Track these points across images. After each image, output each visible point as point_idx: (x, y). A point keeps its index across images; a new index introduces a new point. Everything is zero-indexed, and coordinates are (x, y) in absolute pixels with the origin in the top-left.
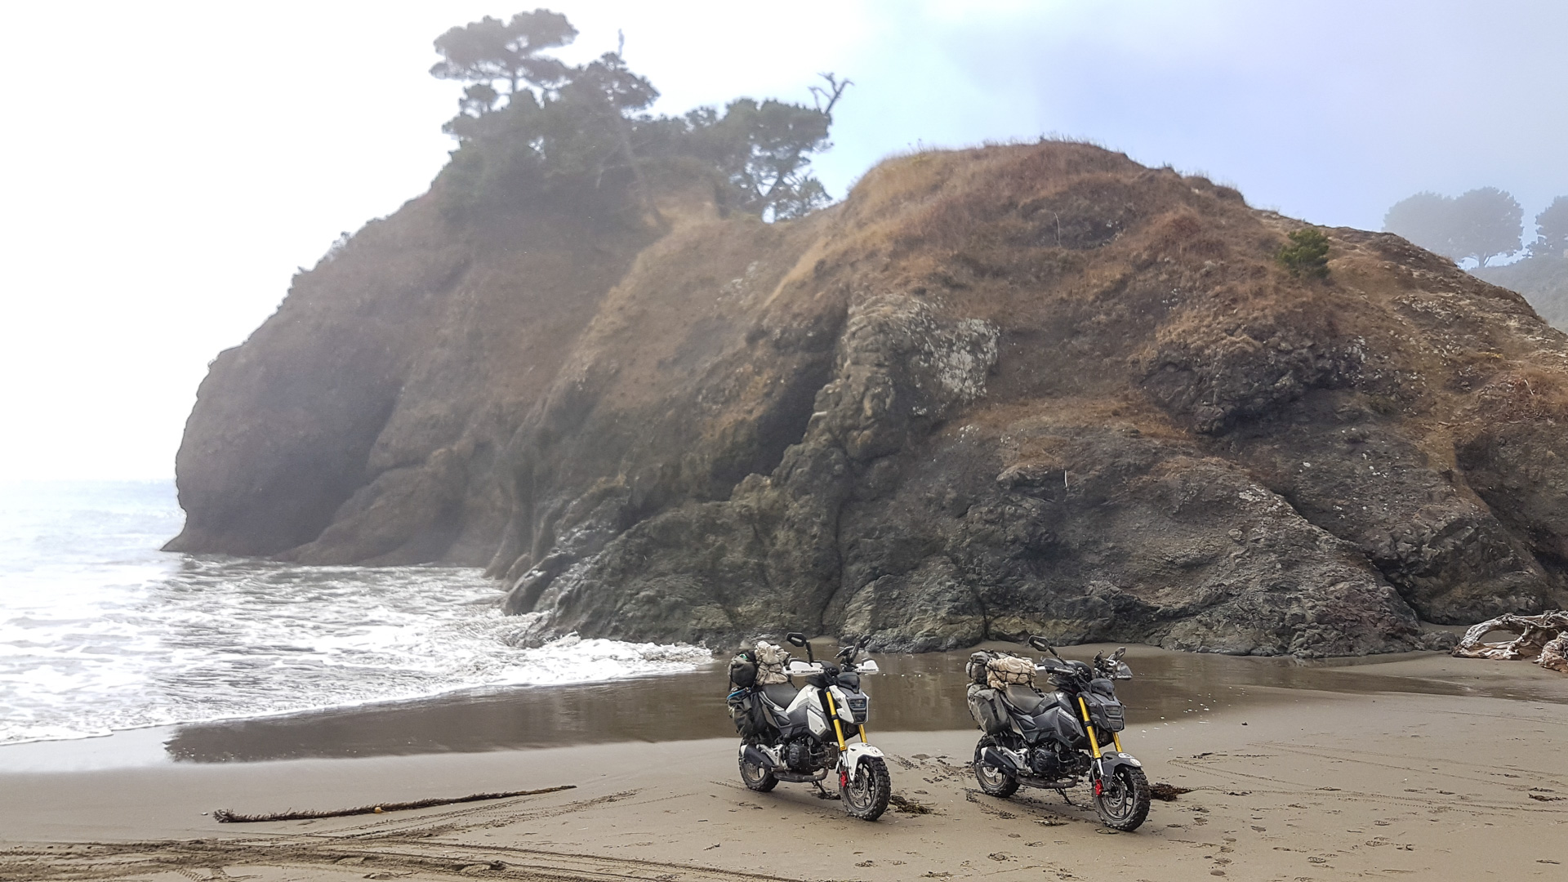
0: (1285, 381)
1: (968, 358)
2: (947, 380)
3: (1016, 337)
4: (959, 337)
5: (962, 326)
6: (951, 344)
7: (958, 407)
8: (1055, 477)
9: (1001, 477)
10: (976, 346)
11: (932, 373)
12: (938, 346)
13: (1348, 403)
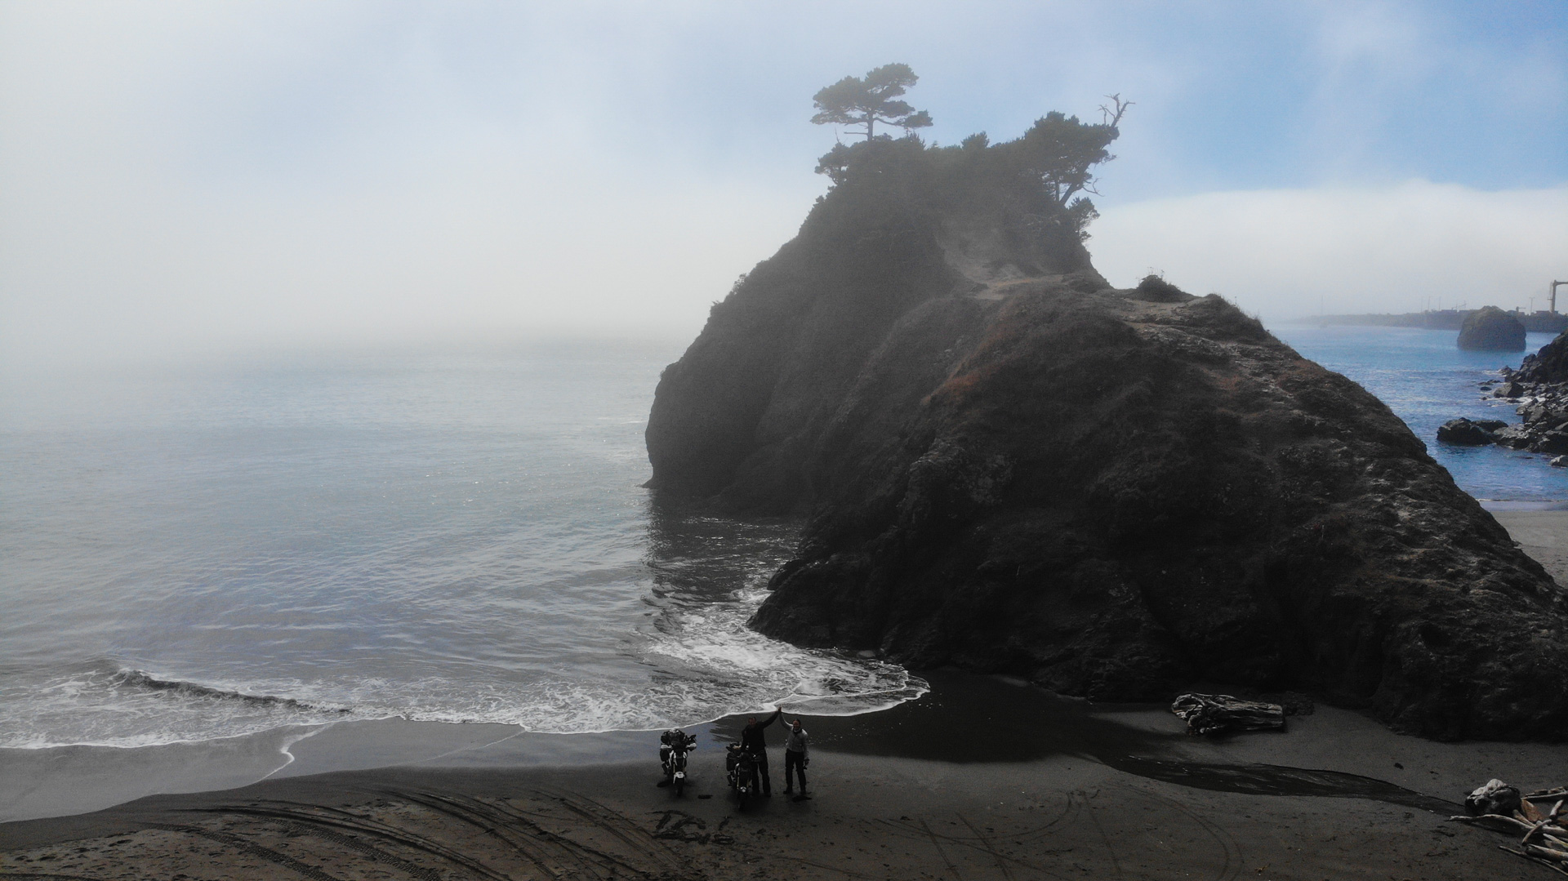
1: (991, 481)
4: (985, 468)
6: (979, 473)
11: (963, 493)
12: (970, 475)
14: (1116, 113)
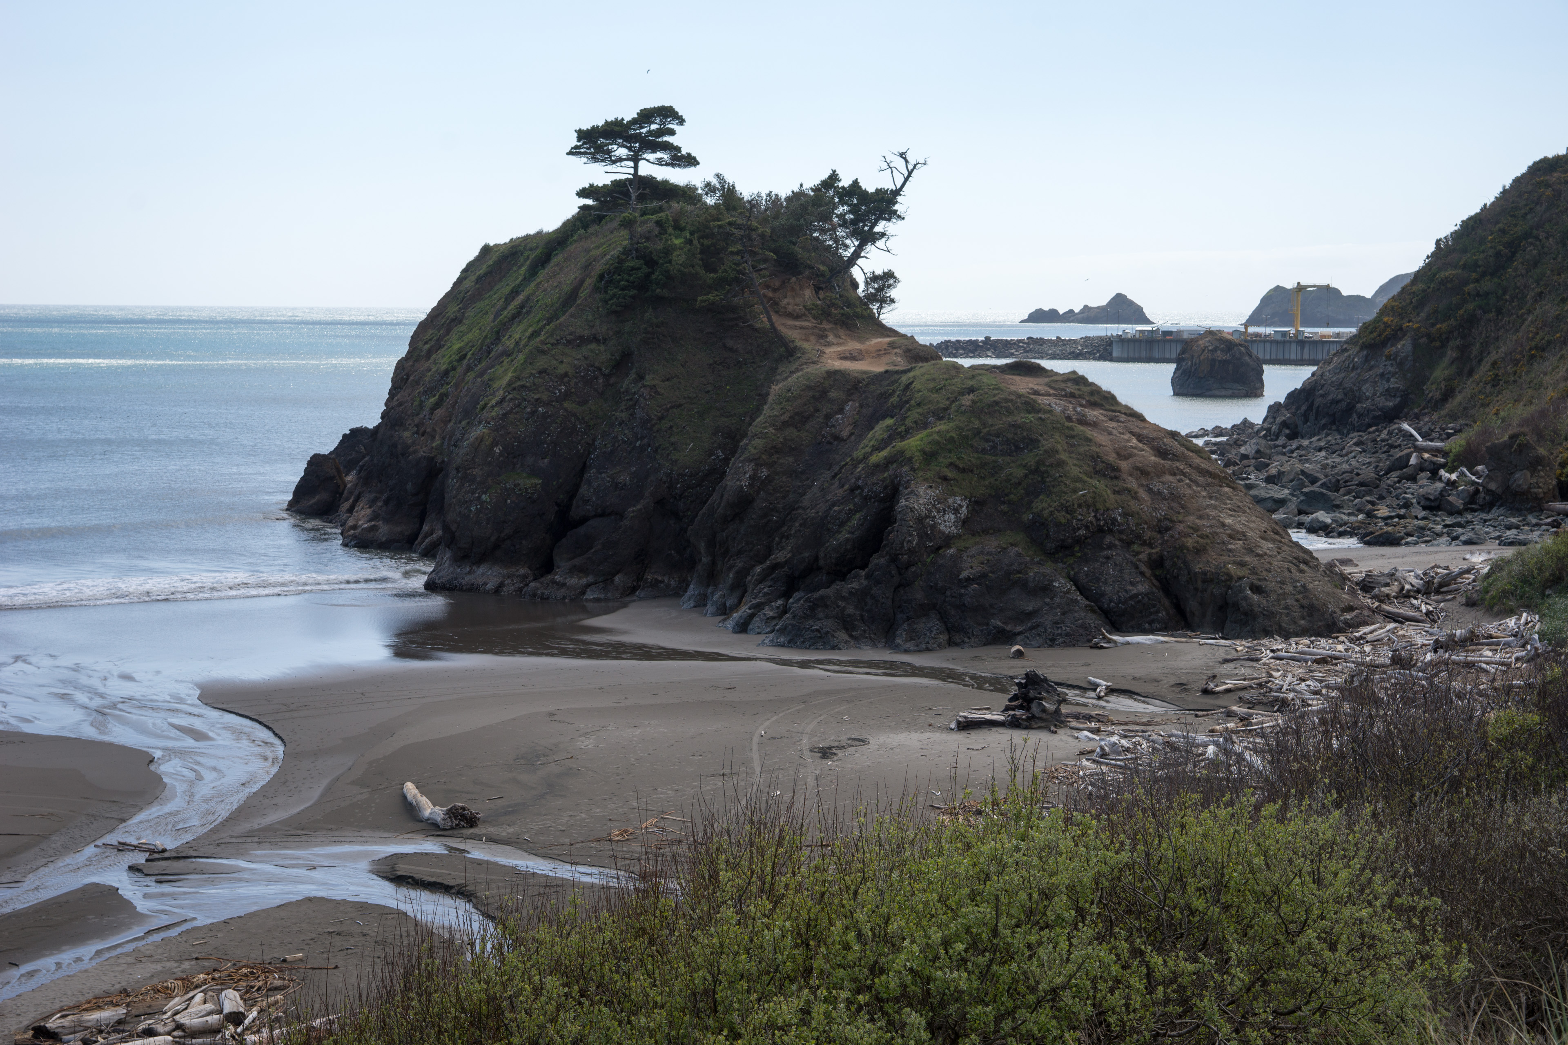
0: (1082, 532)
1: (953, 517)
2: (942, 528)
3: (977, 504)
4: (949, 507)
5: (950, 500)
6: (944, 511)
7: (948, 540)
8: (984, 576)
9: (961, 576)
10: (956, 511)
11: (934, 527)
12: (938, 512)
13: (1108, 539)
14: (906, 174)
